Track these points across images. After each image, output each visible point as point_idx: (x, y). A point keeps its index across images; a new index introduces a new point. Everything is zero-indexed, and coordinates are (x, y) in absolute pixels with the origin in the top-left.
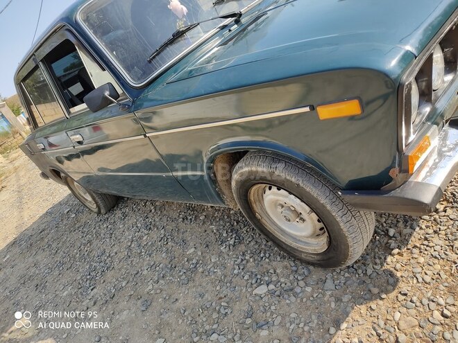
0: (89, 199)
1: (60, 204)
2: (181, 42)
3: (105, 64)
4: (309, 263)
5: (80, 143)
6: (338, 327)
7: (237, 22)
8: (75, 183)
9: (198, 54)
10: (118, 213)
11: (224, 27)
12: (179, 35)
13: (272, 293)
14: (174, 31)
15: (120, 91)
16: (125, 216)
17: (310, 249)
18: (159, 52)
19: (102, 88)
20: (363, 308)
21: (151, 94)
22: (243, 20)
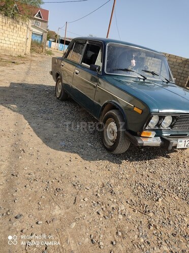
0: (60, 91)
1: (45, 86)
2: (125, 72)
3: (103, 61)
4: (106, 148)
5: (77, 73)
6: (99, 160)
7: (144, 80)
8: (60, 83)
9: (127, 78)
10: (64, 103)
11: (139, 78)
12: (127, 70)
13: (91, 146)
14: (126, 68)
15: (101, 70)
16: (66, 105)
17: (109, 144)
18: (118, 70)
19: (97, 66)
20: (108, 162)
21: (107, 77)
22: (146, 81)
